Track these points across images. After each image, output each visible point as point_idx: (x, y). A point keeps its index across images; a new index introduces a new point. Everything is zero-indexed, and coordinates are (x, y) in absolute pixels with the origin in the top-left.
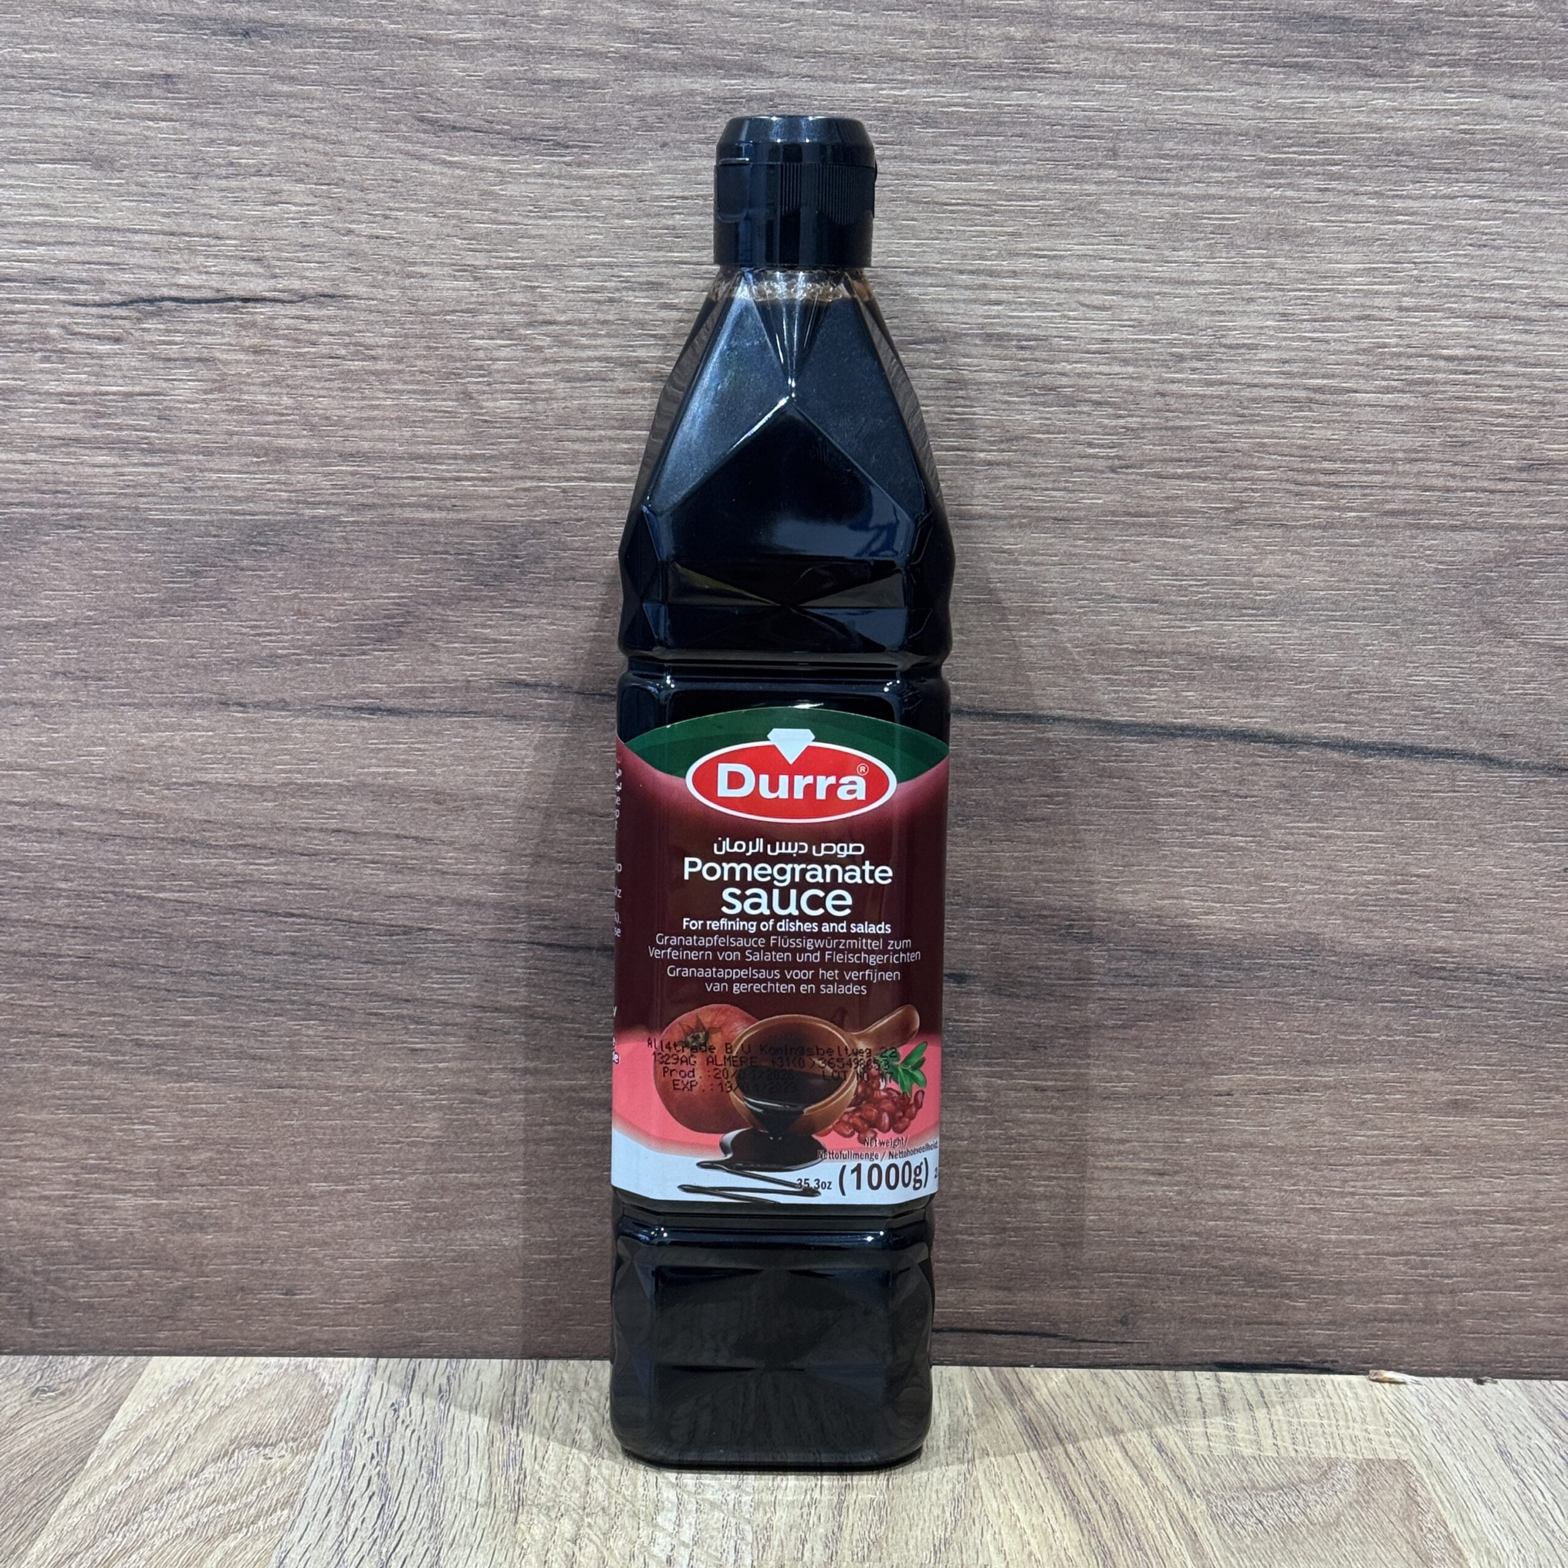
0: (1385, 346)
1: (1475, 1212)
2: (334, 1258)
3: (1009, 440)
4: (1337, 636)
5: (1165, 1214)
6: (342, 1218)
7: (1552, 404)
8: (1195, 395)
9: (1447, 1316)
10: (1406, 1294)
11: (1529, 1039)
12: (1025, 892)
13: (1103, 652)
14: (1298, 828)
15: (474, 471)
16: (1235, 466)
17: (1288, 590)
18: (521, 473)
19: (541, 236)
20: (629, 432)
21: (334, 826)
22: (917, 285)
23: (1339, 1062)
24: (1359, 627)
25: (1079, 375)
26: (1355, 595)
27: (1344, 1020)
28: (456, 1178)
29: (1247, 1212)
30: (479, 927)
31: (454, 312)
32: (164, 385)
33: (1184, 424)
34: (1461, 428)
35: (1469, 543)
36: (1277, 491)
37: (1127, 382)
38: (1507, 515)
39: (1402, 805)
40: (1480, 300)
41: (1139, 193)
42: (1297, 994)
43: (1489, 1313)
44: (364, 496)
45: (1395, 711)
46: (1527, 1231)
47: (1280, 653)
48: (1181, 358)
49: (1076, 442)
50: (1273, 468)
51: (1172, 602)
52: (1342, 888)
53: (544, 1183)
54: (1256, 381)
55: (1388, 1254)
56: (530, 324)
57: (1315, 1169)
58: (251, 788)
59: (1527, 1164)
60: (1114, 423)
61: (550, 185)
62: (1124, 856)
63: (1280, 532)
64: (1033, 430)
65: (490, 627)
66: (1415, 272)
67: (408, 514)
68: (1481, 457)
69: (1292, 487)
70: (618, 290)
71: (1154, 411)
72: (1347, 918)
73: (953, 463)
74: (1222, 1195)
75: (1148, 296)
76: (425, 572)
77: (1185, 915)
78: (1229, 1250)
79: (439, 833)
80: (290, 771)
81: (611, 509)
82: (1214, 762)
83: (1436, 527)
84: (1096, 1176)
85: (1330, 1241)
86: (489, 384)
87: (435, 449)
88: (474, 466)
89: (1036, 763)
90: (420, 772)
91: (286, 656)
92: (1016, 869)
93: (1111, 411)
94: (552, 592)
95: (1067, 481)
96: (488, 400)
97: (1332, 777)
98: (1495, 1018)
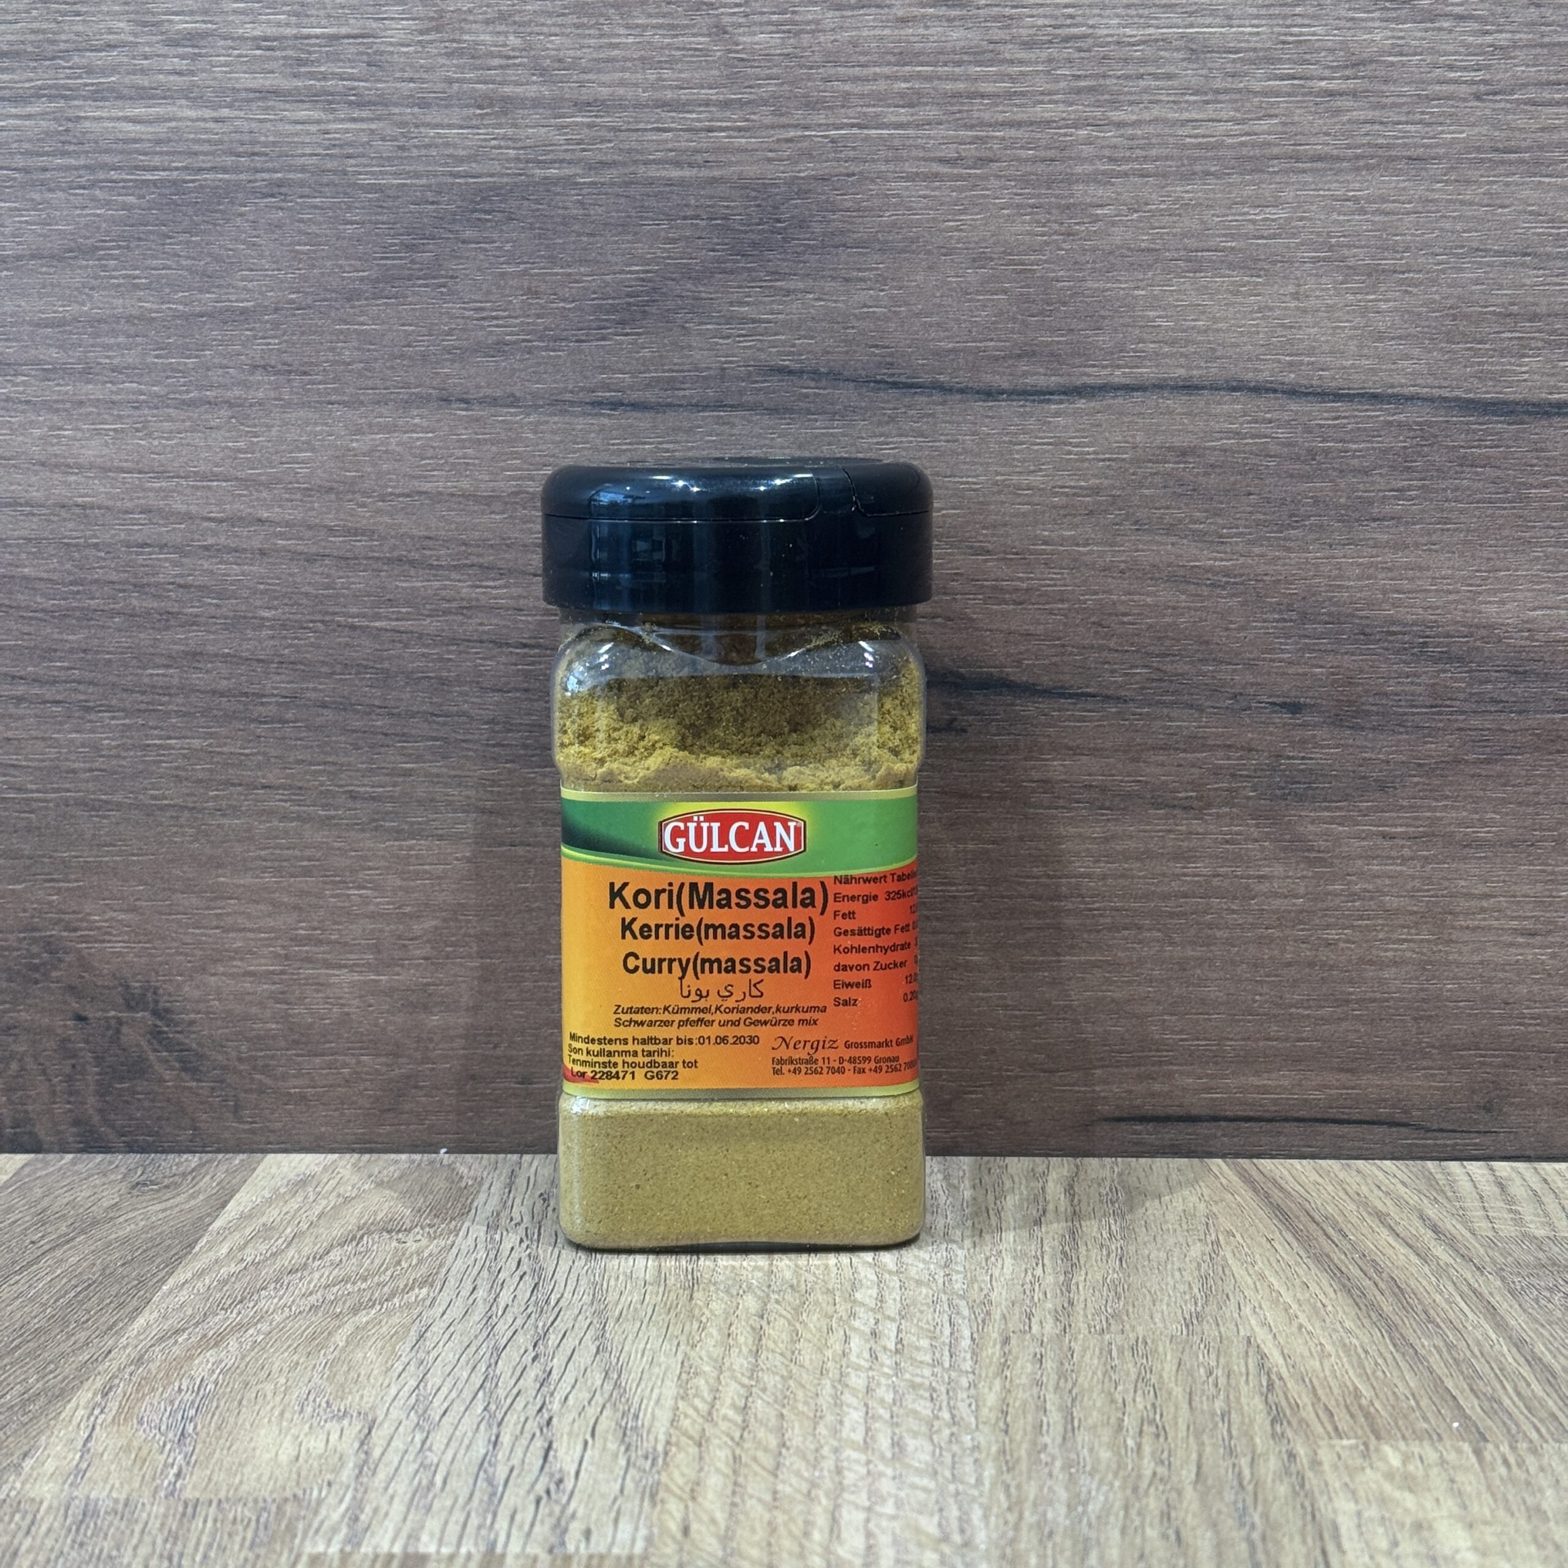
3: (1354, 65)
5: (1536, 981)
12: (1370, 604)
13: (1467, 316)
15: (729, 119)
18: (784, 120)
20: (907, 69)
32: (374, 25)
44: (603, 152)
49: (1436, 66)
51: (1548, 255)
58: (476, 498)
60: (1480, 40)
62: (1489, 559)
64: (1382, 53)
65: (748, 304)
67: (653, 172)
71: (1527, 25)
73: (1289, 95)
76: (674, 241)
77: (1562, 628)
80: (520, 478)
81: (887, 161)
84: (1454, 937)
86: (747, 16)
87: (684, 95)
88: (728, 114)
89: (1385, 451)
91: (514, 343)
92: (1359, 579)
93: (1476, 26)
94: (819, 261)
95: (1423, 113)
96: (744, 34)
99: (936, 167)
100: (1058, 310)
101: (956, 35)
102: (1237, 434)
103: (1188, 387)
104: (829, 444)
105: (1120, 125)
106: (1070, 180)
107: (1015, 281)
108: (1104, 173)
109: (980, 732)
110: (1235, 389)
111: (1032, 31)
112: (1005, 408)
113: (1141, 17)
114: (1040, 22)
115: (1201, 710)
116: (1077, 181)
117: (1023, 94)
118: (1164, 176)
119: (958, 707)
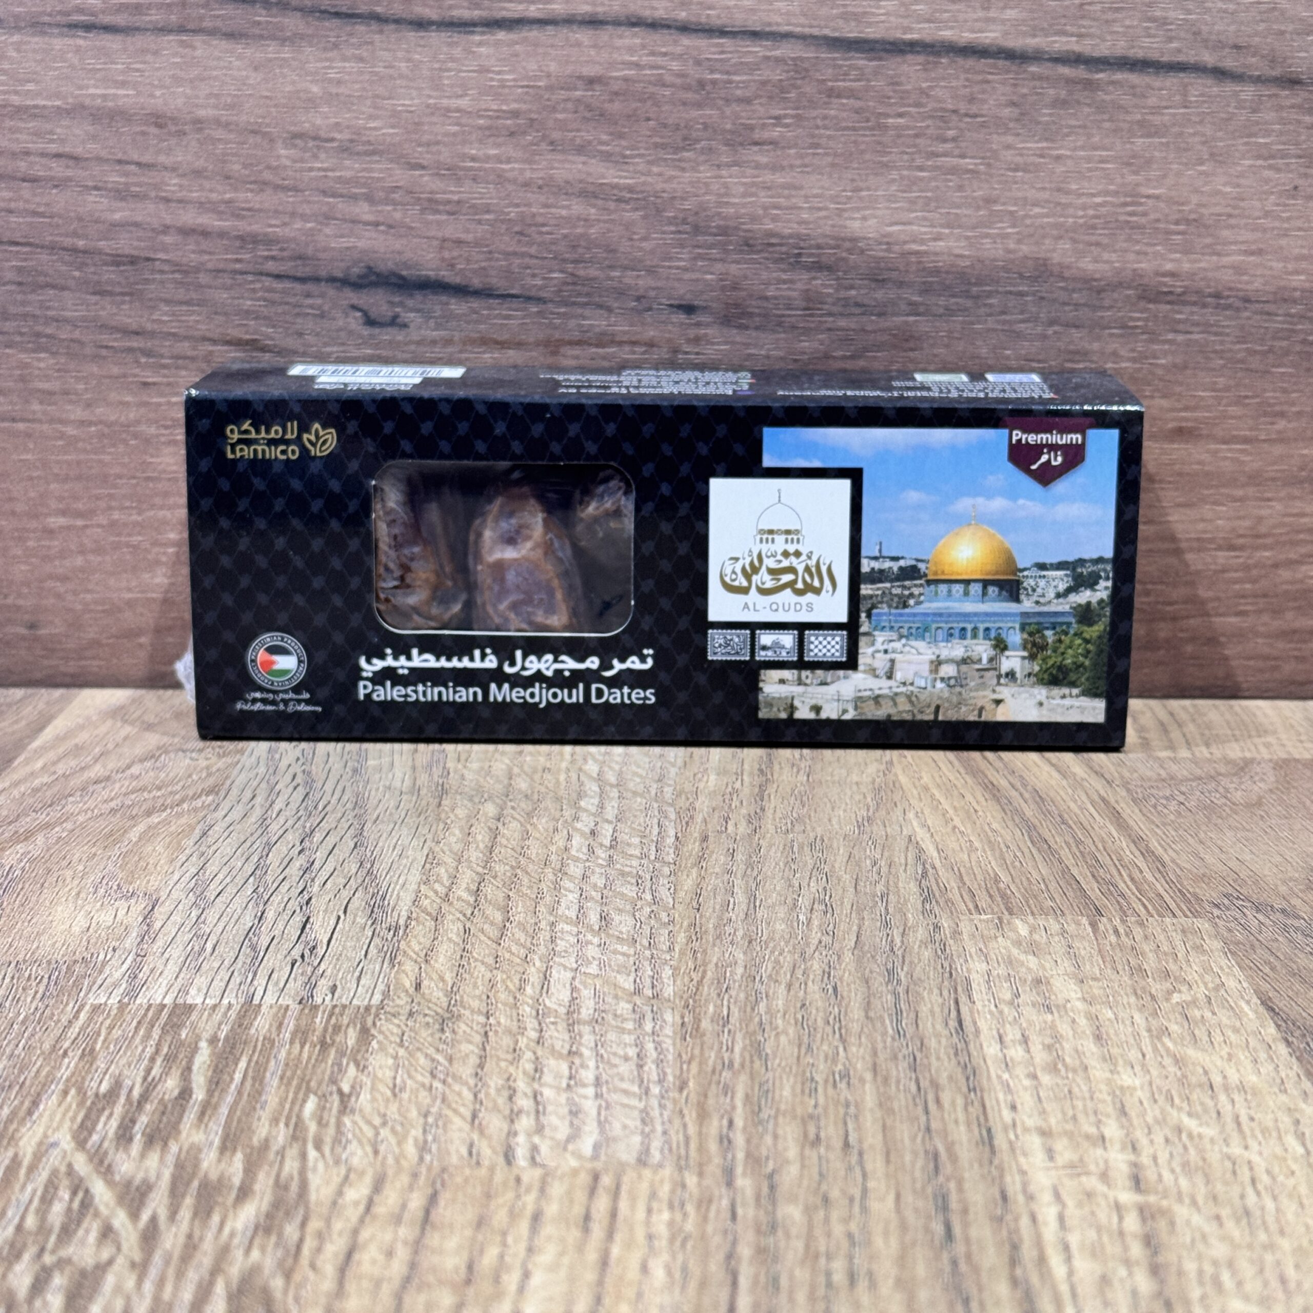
1: (1198, 539)
2: (75, 593)
6: (82, 552)
9: (1168, 642)
11: (1255, 363)
12: (754, 219)
14: (1028, 149)
21: (55, 151)
27: (1072, 347)
30: (206, 257)
39: (1132, 122)
42: (1025, 322)
45: (1128, 23)
46: (1249, 557)
52: (1071, 211)
59: (1251, 491)
62: (853, 180)
72: (1076, 242)
77: (914, 241)
79: (162, 159)
80: (7, 93)
82: (943, 79)
89: (764, 83)
90: (139, 94)
92: (744, 195)
97: (1063, 94)
98: (1222, 343)
102: (637, 65)
103: (593, 22)
104: (281, 67)
109: (420, 328)
110: (634, 25)
112: (435, 38)
115: (609, 310)
119: (401, 304)
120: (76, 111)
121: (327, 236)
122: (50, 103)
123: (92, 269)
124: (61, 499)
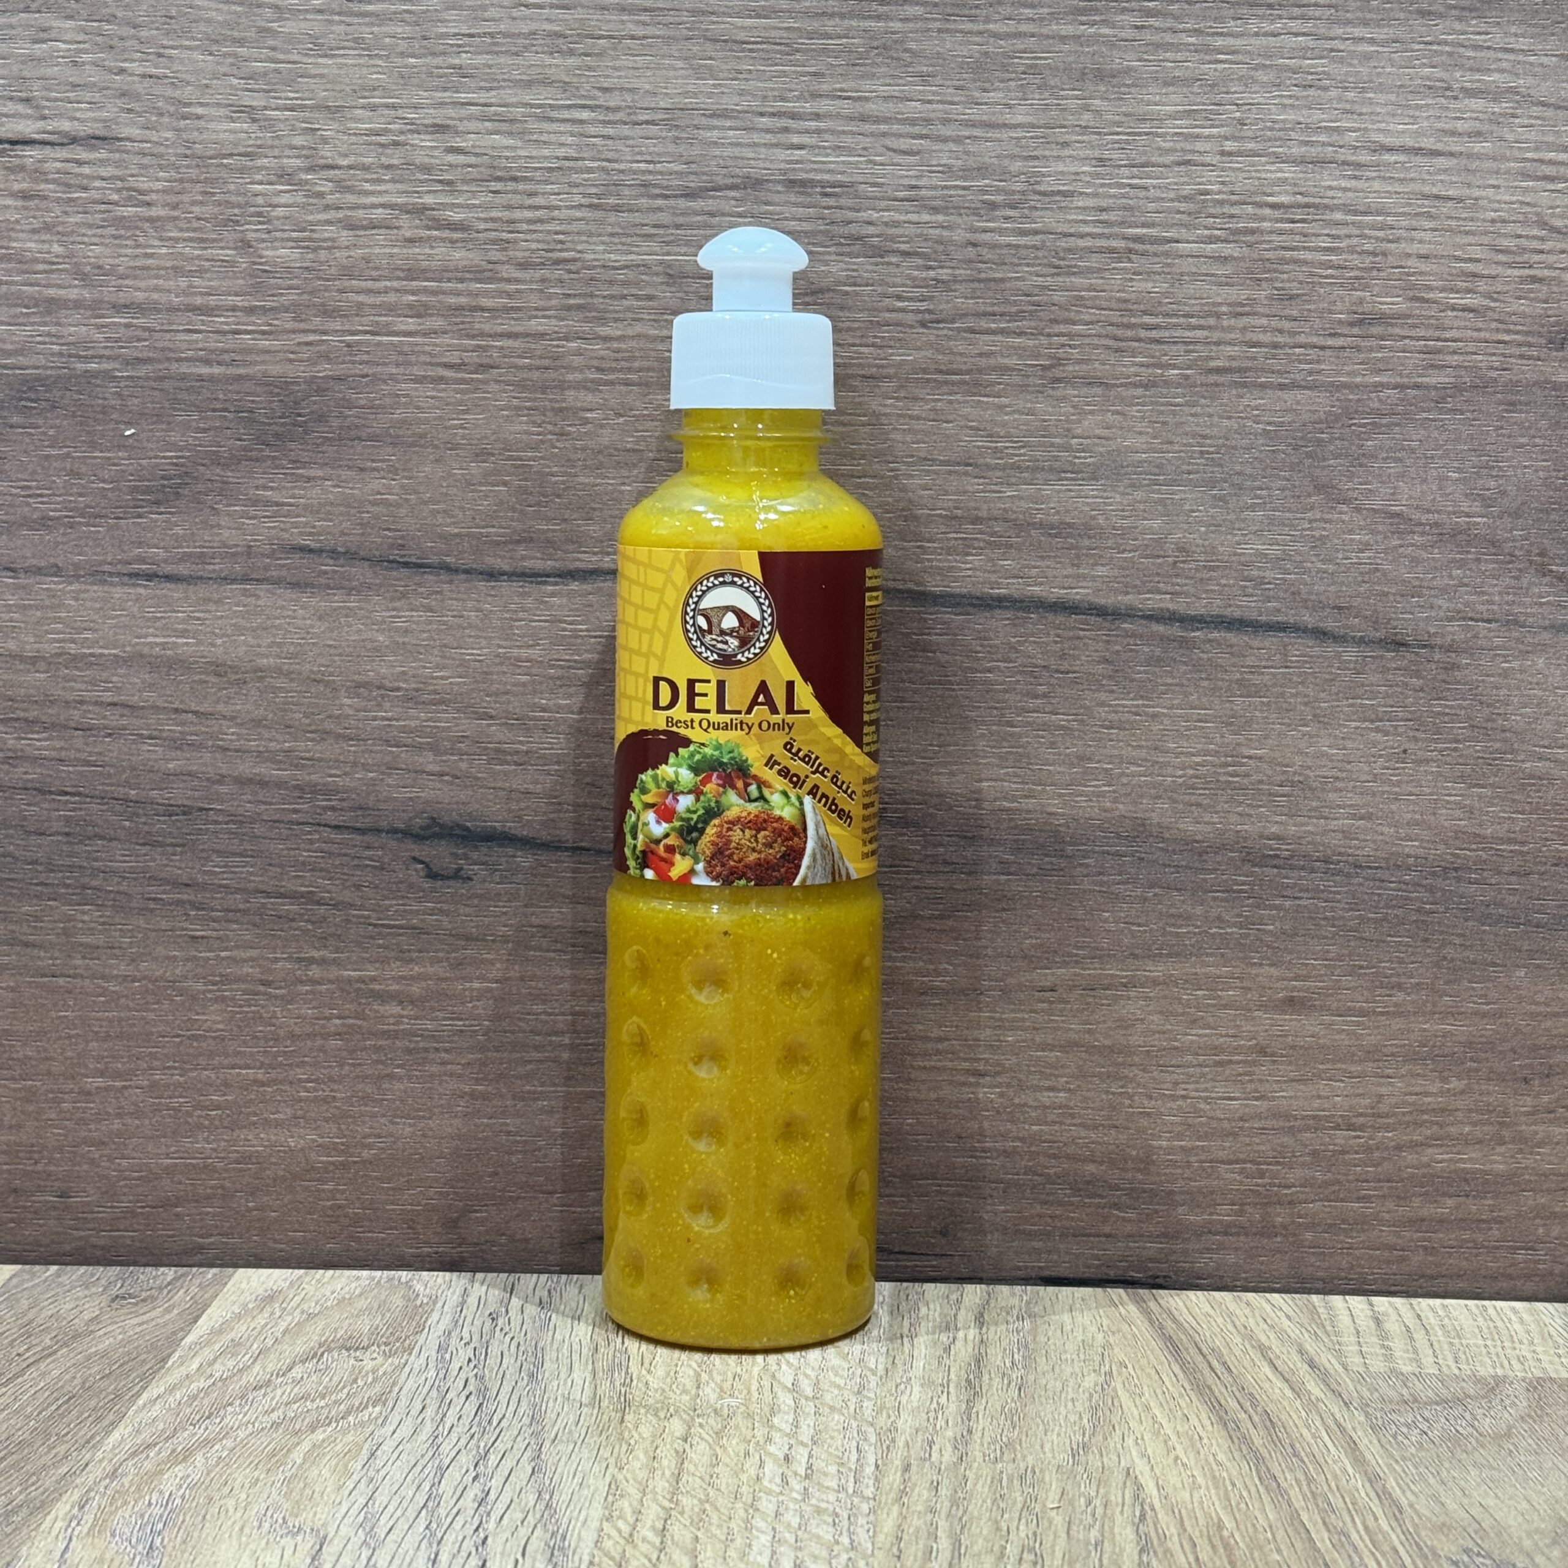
0: (1207, 193)
1: (1314, 1117)
2: (111, 1159)
3: (814, 293)
4: (1161, 502)
5: (986, 1118)
6: (119, 1116)
7: (1384, 254)
8: (1009, 245)
9: (1285, 1227)
10: (1242, 1205)
11: (1368, 932)
13: (915, 518)
14: (1124, 706)
15: (254, 324)
16: (1051, 321)
17: (1109, 452)
18: (302, 326)
19: (322, 76)
20: (414, 283)
21: (109, 700)
22: (714, 128)
23: (1170, 955)
24: (1185, 492)
25: (886, 224)
26: (1180, 458)
27: (1173, 911)
28: (239, 1074)
29: (1073, 1116)
30: (263, 807)
31: (231, 155)
33: (1000, 275)
34: (1289, 281)
35: (1298, 403)
36: (1096, 347)
37: (937, 231)
38: (1339, 373)
39: (1231, 681)
40: (1306, 143)
41: (947, 31)
42: (1123, 883)
43: (1330, 1226)
44: (140, 349)
45: (1223, 582)
46: (1370, 1138)
47: (1101, 521)
48: (993, 206)
49: (885, 295)
50: (1092, 323)
51: (987, 466)
52: (1170, 770)
53: (331, 1079)
54: (1072, 230)
55: (1223, 1162)
56: (310, 169)
57: (1144, 1070)
58: (22, 659)
59: (1369, 1066)
60: (924, 275)
61: (330, 22)
62: (940, 735)
63: (1099, 390)
65: (272, 488)
66: (1238, 114)
67: (185, 368)
68: (1309, 310)
69: (1111, 343)
70: (402, 133)
71: (965, 262)
72: (1175, 801)
74: (1046, 1097)
75: (958, 140)
77: (1005, 798)
78: (1055, 1156)
79: (221, 707)
80: (63, 641)
81: (397, 365)
82: (1033, 635)
83: (1263, 386)
84: (912, 1076)
85: (1160, 1148)
86: (269, 232)
87: (212, 301)
88: (253, 319)
90: (199, 643)
91: (58, 518)
93: (920, 262)
94: (337, 452)
95: (875, 337)
96: (267, 248)
97: (1158, 651)
98: (1333, 909)
99: (442, 372)
100: (552, 501)
101: (459, 255)
104: (347, 616)
105: (606, 339)
106: (563, 386)
107: (513, 474)
108: (593, 381)
109: (484, 881)
111: (527, 254)
112: (507, 588)
113: (623, 244)
114: (534, 246)
116: (569, 388)
117: (518, 309)
118: (647, 385)
119: (466, 857)
120: (134, 660)
121: (389, 786)
122: (106, 652)
123: (143, 820)
124: (99, 1059)
